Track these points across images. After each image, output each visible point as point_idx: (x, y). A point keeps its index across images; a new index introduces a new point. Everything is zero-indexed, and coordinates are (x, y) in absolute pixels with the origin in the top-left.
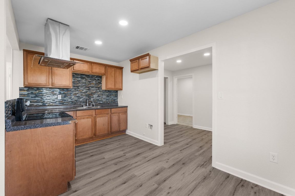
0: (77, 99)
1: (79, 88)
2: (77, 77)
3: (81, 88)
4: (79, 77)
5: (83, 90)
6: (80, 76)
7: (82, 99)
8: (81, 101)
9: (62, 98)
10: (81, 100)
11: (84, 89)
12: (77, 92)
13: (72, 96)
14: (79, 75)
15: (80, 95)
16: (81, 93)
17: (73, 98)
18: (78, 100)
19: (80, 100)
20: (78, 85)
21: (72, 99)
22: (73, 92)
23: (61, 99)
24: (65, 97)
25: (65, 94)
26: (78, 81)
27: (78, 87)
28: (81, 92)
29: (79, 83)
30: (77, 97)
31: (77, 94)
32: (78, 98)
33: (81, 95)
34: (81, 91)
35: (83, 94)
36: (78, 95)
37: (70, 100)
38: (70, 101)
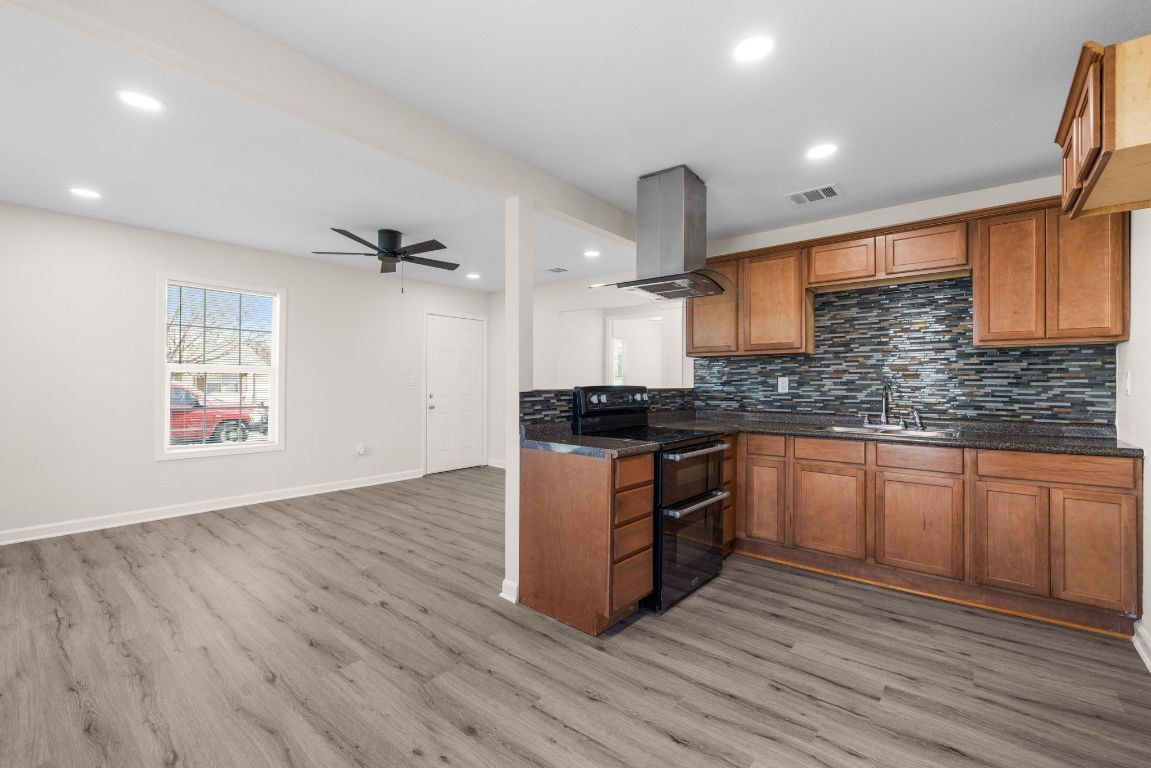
0: (845, 393)
1: (852, 351)
2: (845, 307)
3: (862, 349)
4: (852, 306)
5: (869, 357)
6: (854, 301)
7: (865, 393)
8: (862, 402)
9: (790, 388)
10: (861, 396)
11: (872, 351)
12: (844, 366)
13: (825, 382)
14: (852, 298)
15: (856, 377)
16: (858, 367)
17: (830, 390)
18: (846, 397)
19: (855, 397)
20: (848, 337)
21: (823, 394)
22: (828, 366)
23: (787, 391)
24: (801, 384)
25: (800, 373)
26: (847, 321)
27: (846, 345)
28: (863, 366)
29: (851, 329)
30: (843, 384)
31: (845, 371)
32: (848, 390)
33: (860, 379)
34: (861, 359)
35: (870, 373)
36: (846, 377)
37: (815, 396)
38: (816, 401)
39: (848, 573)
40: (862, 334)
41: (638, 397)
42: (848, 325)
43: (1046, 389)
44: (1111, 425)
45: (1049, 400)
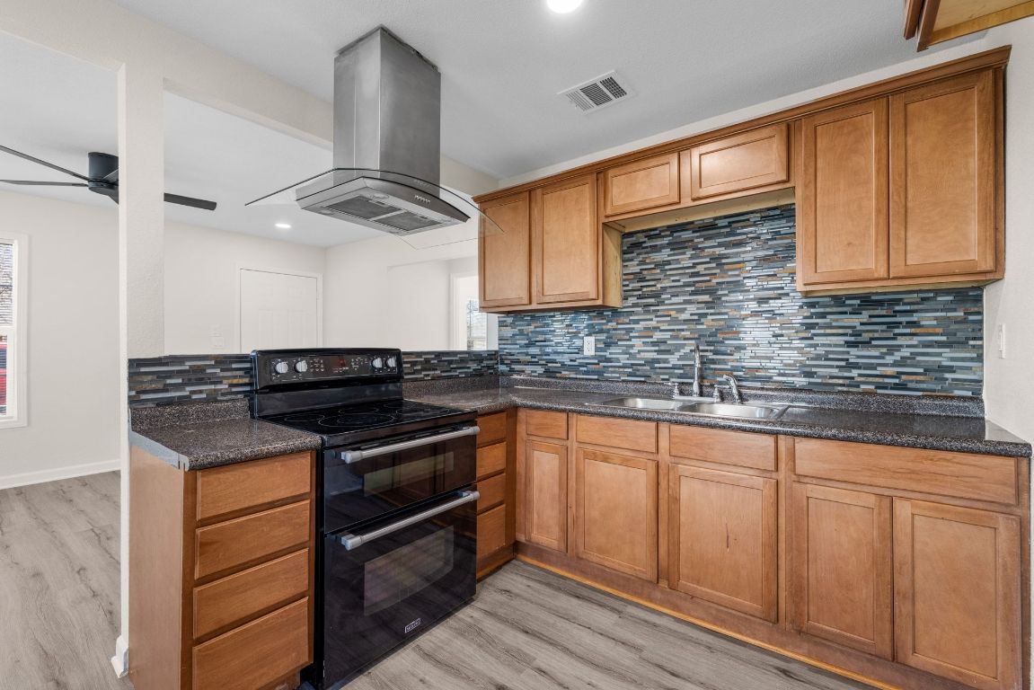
0: (655, 355)
1: (662, 303)
2: (656, 249)
3: (675, 300)
4: (663, 247)
5: (683, 311)
6: (666, 241)
7: (677, 355)
8: (674, 367)
9: (597, 349)
10: (673, 360)
11: (686, 302)
12: (653, 323)
13: (634, 341)
14: (664, 237)
15: (668, 335)
16: (670, 323)
17: (639, 352)
18: (658, 361)
19: (666, 361)
20: (659, 286)
21: (632, 356)
22: (637, 322)
23: (593, 353)
24: (608, 345)
25: (608, 331)
26: (657, 265)
27: (656, 295)
28: (675, 321)
29: (662, 276)
30: (654, 344)
31: (656, 329)
32: (659, 352)
33: (673, 338)
34: (673, 313)
35: (683, 330)
36: (657, 336)
37: (624, 359)
38: (625, 366)
39: (640, 595)
40: (673, 281)
41: (378, 363)
42: (658, 271)
43: (892, 350)
44: (976, 398)
45: (896, 364)
